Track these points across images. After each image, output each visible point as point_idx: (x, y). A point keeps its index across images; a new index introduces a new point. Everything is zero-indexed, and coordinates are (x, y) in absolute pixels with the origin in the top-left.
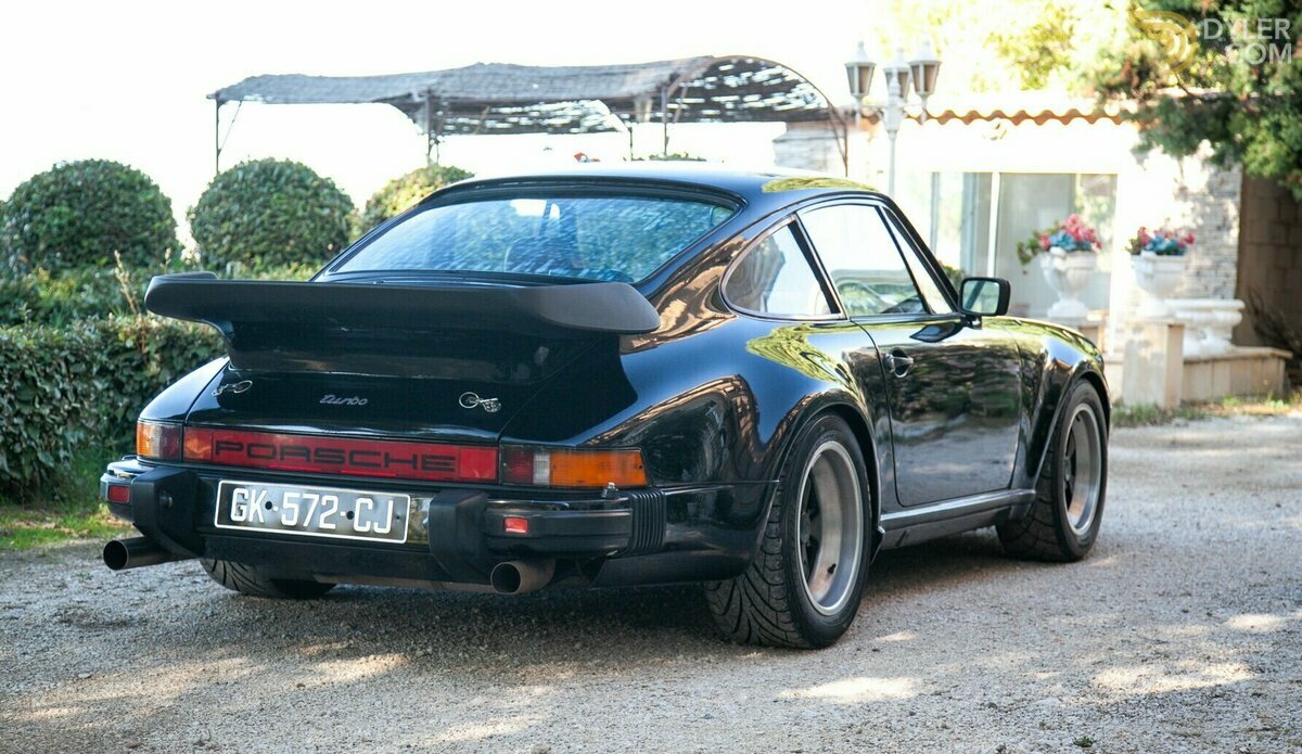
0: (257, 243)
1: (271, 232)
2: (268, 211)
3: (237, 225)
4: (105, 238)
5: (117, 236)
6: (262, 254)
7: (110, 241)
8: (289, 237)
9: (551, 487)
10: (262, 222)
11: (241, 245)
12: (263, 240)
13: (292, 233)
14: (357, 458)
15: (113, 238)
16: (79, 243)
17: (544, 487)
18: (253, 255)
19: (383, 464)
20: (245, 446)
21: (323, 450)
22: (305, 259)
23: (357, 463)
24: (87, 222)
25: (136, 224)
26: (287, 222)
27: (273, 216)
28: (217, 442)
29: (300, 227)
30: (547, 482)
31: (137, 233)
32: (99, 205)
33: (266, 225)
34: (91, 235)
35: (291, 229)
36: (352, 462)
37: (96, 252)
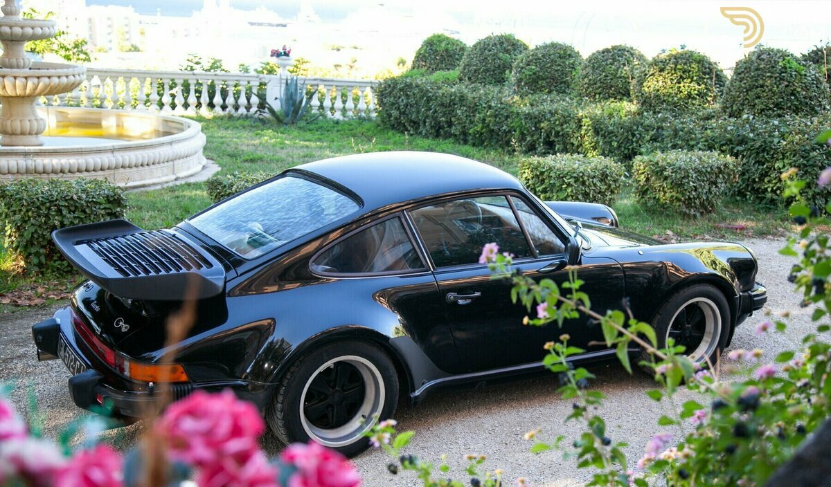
0: (597, 89)
1: (604, 83)
2: (604, 74)
3: (590, 80)
4: (548, 81)
5: (554, 79)
6: (600, 94)
7: (550, 82)
8: (612, 86)
10: (600, 79)
11: (591, 89)
12: (600, 87)
13: (614, 84)
15: (552, 80)
16: (537, 82)
18: (595, 94)
22: (619, 97)
24: (541, 74)
25: (563, 74)
26: (612, 79)
27: (606, 76)
29: (618, 81)
31: (563, 78)
32: (548, 65)
33: (602, 80)
34: (543, 79)
35: (613, 83)
37: (544, 87)
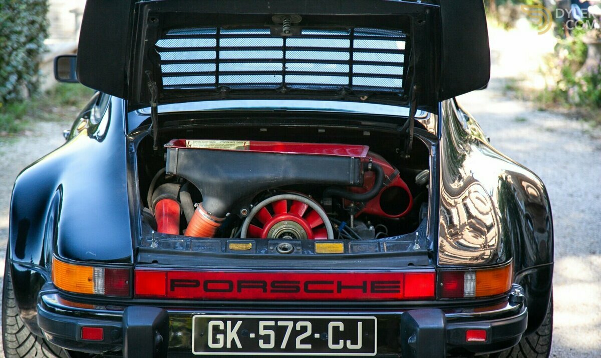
9: (476, 298)
14: (310, 287)
17: (471, 298)
19: (335, 291)
20: (202, 283)
21: (278, 282)
23: (310, 291)
28: (172, 281)
30: (474, 295)
36: (306, 290)
